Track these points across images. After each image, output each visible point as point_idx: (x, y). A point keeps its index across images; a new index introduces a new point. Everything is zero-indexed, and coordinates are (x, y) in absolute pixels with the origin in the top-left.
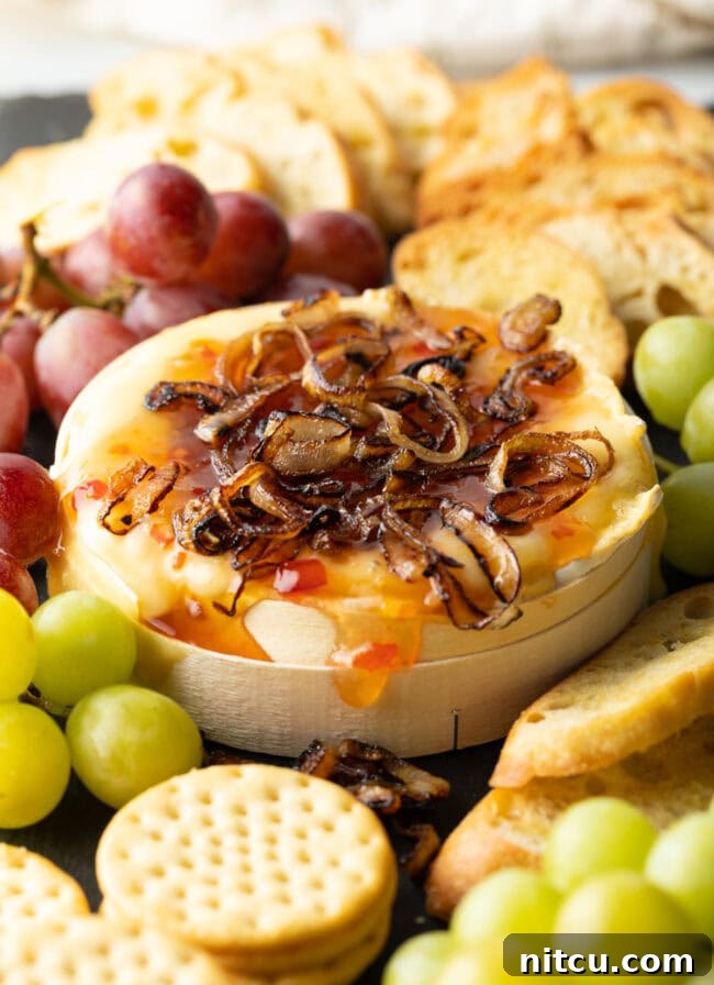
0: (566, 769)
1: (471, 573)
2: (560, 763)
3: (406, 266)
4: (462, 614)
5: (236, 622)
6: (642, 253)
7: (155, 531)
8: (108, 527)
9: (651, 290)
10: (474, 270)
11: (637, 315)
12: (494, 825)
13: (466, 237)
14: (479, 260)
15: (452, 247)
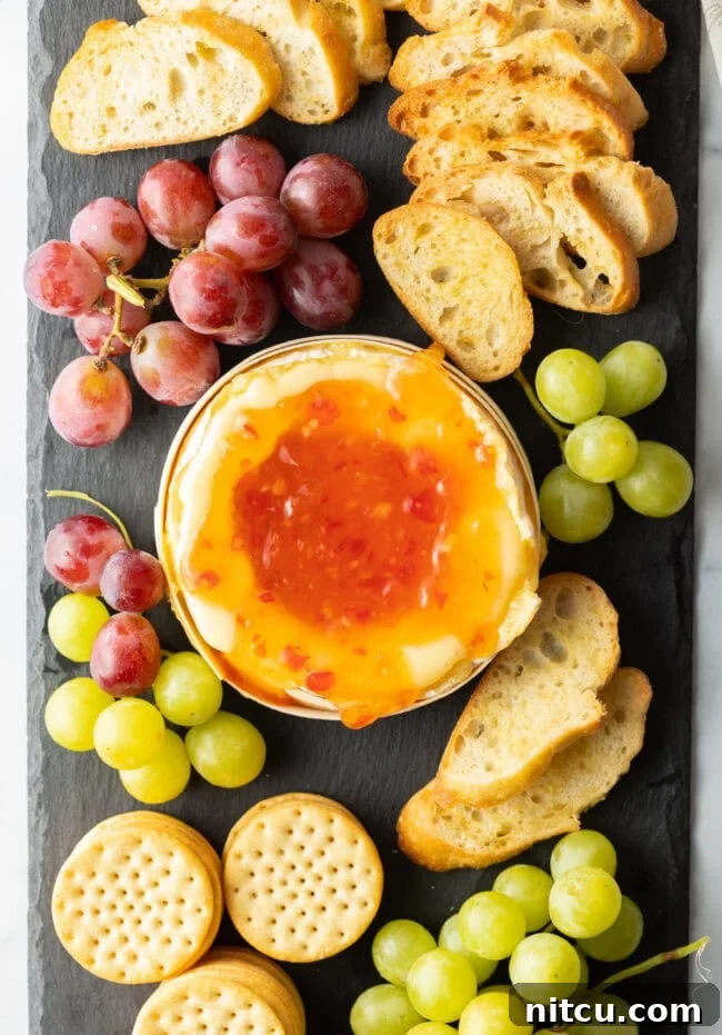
3: (381, 237)
6: (550, 211)
9: (555, 244)
10: (429, 244)
11: (544, 264)
12: (435, 821)
13: (424, 216)
14: (433, 233)
15: (414, 224)
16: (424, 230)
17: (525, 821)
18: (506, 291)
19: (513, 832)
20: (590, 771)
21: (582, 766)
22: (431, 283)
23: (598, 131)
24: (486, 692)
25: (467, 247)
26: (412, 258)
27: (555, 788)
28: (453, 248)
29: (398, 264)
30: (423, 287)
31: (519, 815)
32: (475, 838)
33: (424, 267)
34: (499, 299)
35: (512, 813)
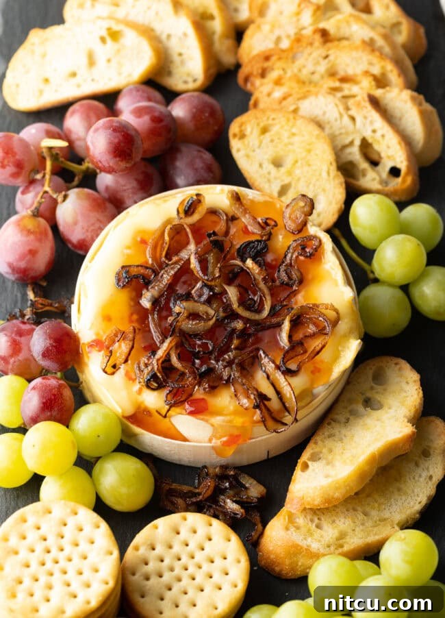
0: (319, 505)
1: (274, 404)
2: (316, 503)
3: (235, 135)
4: (270, 423)
5: (167, 420)
6: (353, 119)
7: (127, 374)
8: (106, 373)
9: (357, 143)
10: (269, 139)
11: (350, 158)
12: (287, 529)
13: (265, 119)
14: (272, 133)
15: (258, 124)
16: (265, 130)
17: (357, 529)
18: (325, 168)
19: (348, 537)
20: (406, 493)
21: (399, 490)
22: (271, 167)
23: (384, 75)
24: (323, 434)
25: (296, 139)
26: (258, 151)
27: (380, 505)
28: (286, 141)
29: (248, 156)
30: (265, 171)
31: (352, 524)
32: (320, 541)
33: (266, 157)
34: (320, 175)
35: (347, 523)
